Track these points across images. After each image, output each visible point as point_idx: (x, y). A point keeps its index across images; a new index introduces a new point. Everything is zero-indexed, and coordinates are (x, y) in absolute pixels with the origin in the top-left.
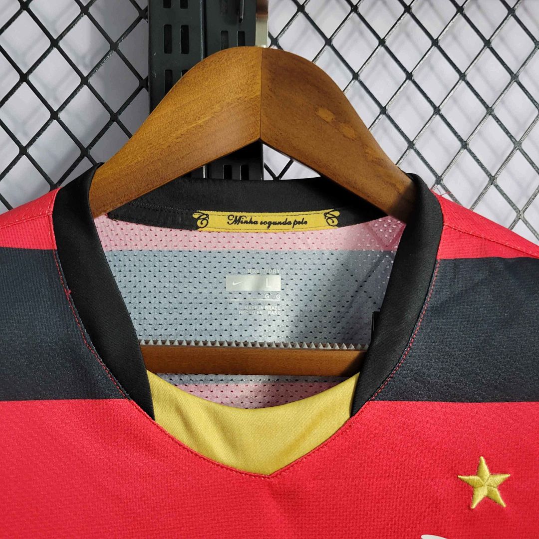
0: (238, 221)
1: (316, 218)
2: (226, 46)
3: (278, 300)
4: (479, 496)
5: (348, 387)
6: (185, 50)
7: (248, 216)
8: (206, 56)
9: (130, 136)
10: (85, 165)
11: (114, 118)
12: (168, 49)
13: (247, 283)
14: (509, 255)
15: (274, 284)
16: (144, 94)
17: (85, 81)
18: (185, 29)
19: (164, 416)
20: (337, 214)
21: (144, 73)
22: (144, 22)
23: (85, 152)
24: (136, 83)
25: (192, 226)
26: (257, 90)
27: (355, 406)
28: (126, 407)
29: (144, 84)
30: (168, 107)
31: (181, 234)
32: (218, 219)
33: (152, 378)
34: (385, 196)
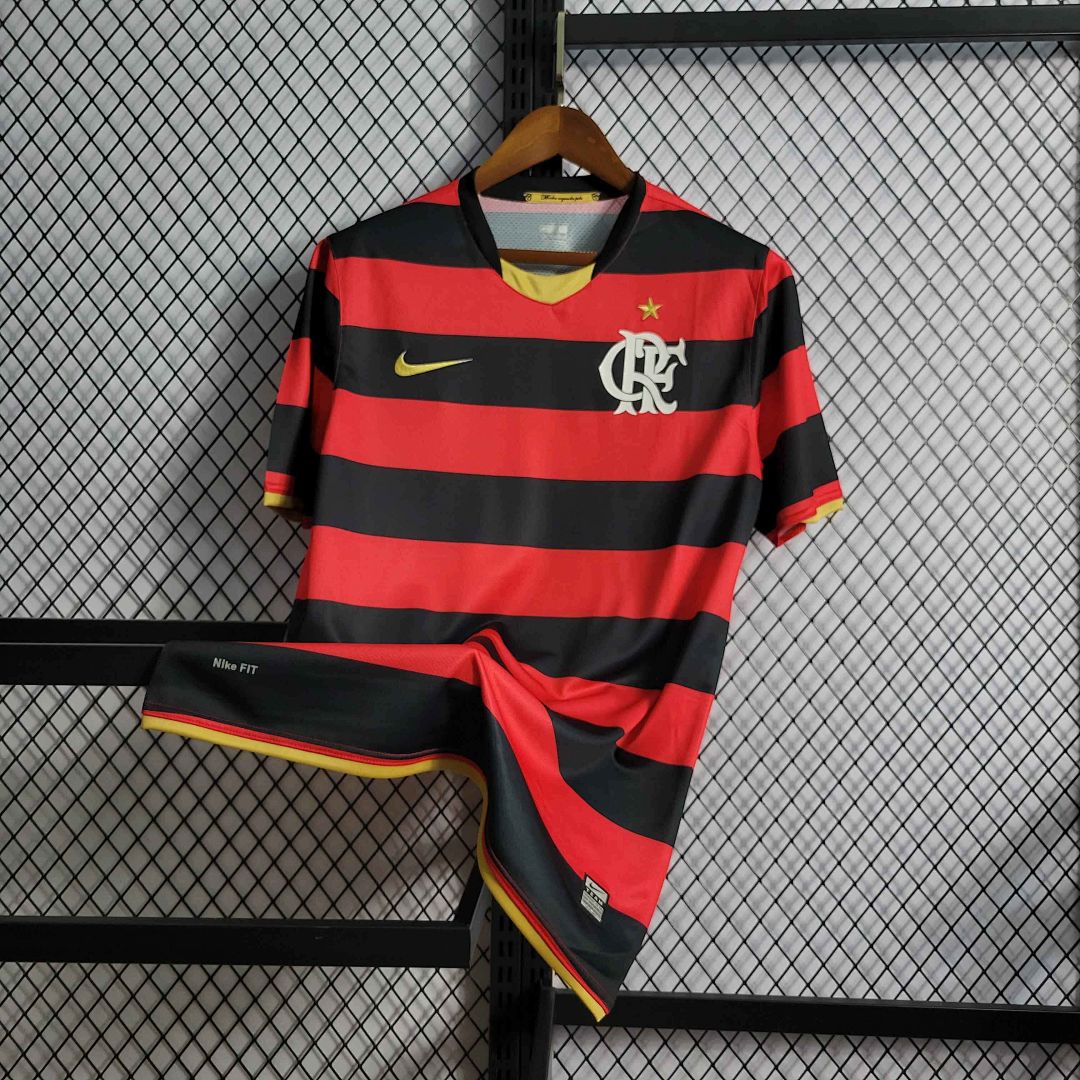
0: (546, 197)
1: (587, 196)
2: (544, 105)
3: (565, 237)
4: (645, 308)
5: (591, 268)
6: (523, 107)
7: (551, 195)
8: (534, 109)
9: (491, 154)
10: (468, 170)
11: (484, 144)
12: (514, 106)
13: (550, 229)
14: (673, 209)
15: (563, 229)
16: (500, 132)
17: (469, 124)
18: (523, 95)
19: (507, 277)
20: (598, 194)
21: (500, 120)
22: (501, 91)
23: (468, 164)
24: (496, 125)
25: (523, 200)
26: (557, 128)
27: (594, 275)
28: (490, 272)
29: (500, 125)
30: (511, 138)
31: (518, 204)
32: (536, 196)
33: (502, 261)
34: (621, 183)
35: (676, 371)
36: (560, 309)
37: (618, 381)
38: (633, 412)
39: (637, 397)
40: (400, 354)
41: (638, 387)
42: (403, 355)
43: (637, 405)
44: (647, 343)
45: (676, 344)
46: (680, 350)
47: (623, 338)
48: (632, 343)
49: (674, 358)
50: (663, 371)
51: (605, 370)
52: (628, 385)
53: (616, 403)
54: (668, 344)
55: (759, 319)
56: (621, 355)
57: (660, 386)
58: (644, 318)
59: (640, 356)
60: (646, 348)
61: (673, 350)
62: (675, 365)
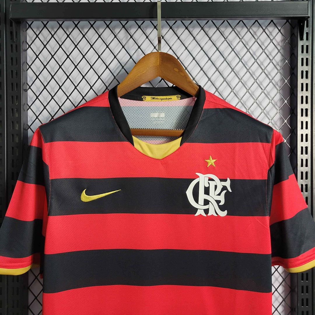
0: (153, 98)
1: (174, 97)
3: (164, 119)
4: (209, 164)
5: (180, 139)
7: (156, 97)
13: (156, 115)
15: (163, 115)
19: (136, 146)
20: (180, 96)
25: (142, 100)
26: (158, 63)
27: (181, 144)
28: (128, 143)
31: (139, 102)
32: (148, 98)
33: (133, 137)
35: (226, 194)
36: (165, 161)
37: (196, 200)
38: (204, 215)
39: (206, 207)
40: (83, 190)
41: (206, 202)
42: (84, 191)
43: (206, 211)
44: (210, 179)
45: (225, 180)
46: (228, 184)
47: (198, 177)
48: (202, 179)
49: (224, 188)
50: (219, 194)
51: (189, 193)
52: (201, 201)
53: (196, 210)
54: (221, 180)
55: (270, 170)
56: (197, 185)
57: (218, 202)
58: (208, 166)
59: (207, 186)
60: (210, 182)
61: (224, 184)
62: (225, 191)
